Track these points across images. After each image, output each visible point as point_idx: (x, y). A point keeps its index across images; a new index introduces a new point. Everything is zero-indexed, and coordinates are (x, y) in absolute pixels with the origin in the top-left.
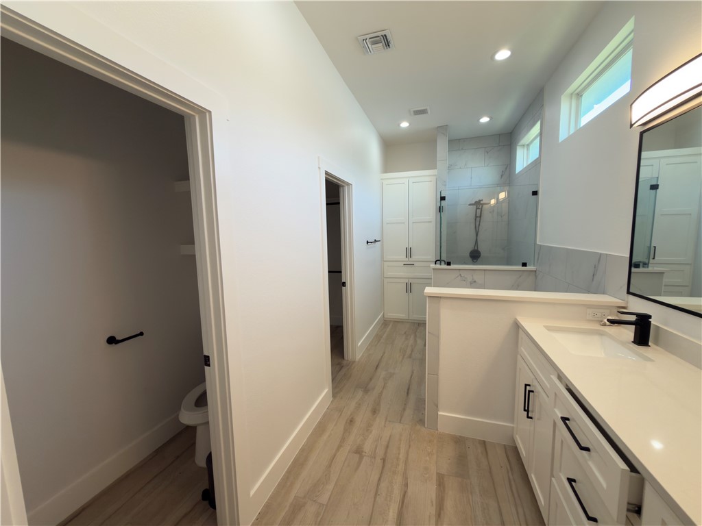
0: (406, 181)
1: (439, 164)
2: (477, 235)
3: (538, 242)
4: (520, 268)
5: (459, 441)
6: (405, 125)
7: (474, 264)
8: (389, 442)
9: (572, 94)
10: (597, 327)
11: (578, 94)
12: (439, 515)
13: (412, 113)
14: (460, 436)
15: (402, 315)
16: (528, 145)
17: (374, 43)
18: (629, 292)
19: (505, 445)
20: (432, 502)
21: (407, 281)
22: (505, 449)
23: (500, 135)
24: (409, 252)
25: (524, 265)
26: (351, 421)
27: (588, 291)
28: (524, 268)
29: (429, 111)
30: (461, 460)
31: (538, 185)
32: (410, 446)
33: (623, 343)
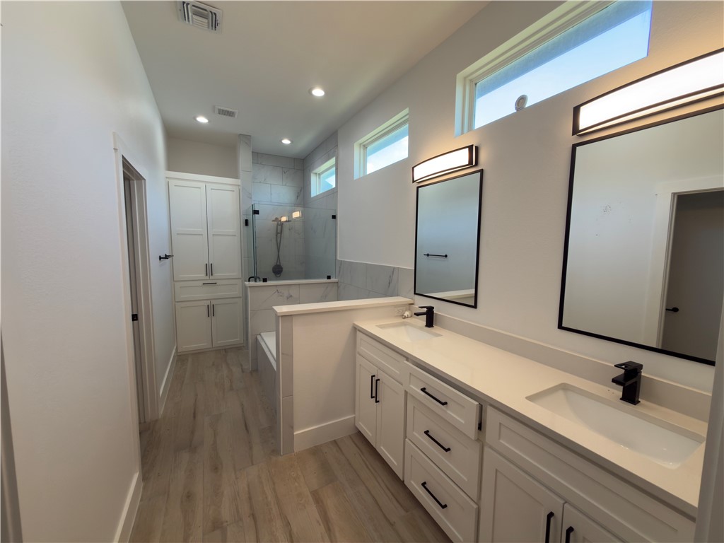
0: (202, 185)
1: (241, 174)
2: (279, 252)
3: (338, 259)
4: (326, 280)
5: (315, 451)
6: (202, 120)
7: (276, 280)
8: (249, 493)
9: (360, 144)
10: (401, 320)
11: (364, 146)
12: (329, 529)
13: (216, 111)
14: (315, 447)
15: (203, 345)
16: (319, 174)
17: (196, 14)
18: (415, 293)
19: (350, 436)
20: (318, 522)
21: (208, 303)
22: (351, 437)
23: (294, 159)
24: (209, 269)
25: (329, 277)
26: (189, 496)
27: (386, 295)
28: (329, 281)
29: (236, 116)
30: (325, 468)
31: (336, 211)
32: (274, 484)
33: (420, 328)
